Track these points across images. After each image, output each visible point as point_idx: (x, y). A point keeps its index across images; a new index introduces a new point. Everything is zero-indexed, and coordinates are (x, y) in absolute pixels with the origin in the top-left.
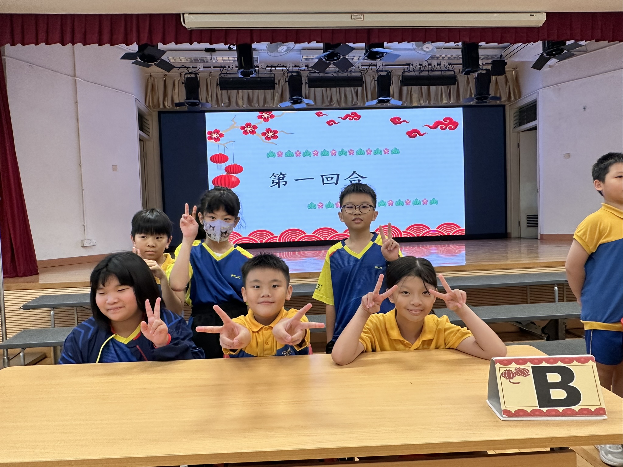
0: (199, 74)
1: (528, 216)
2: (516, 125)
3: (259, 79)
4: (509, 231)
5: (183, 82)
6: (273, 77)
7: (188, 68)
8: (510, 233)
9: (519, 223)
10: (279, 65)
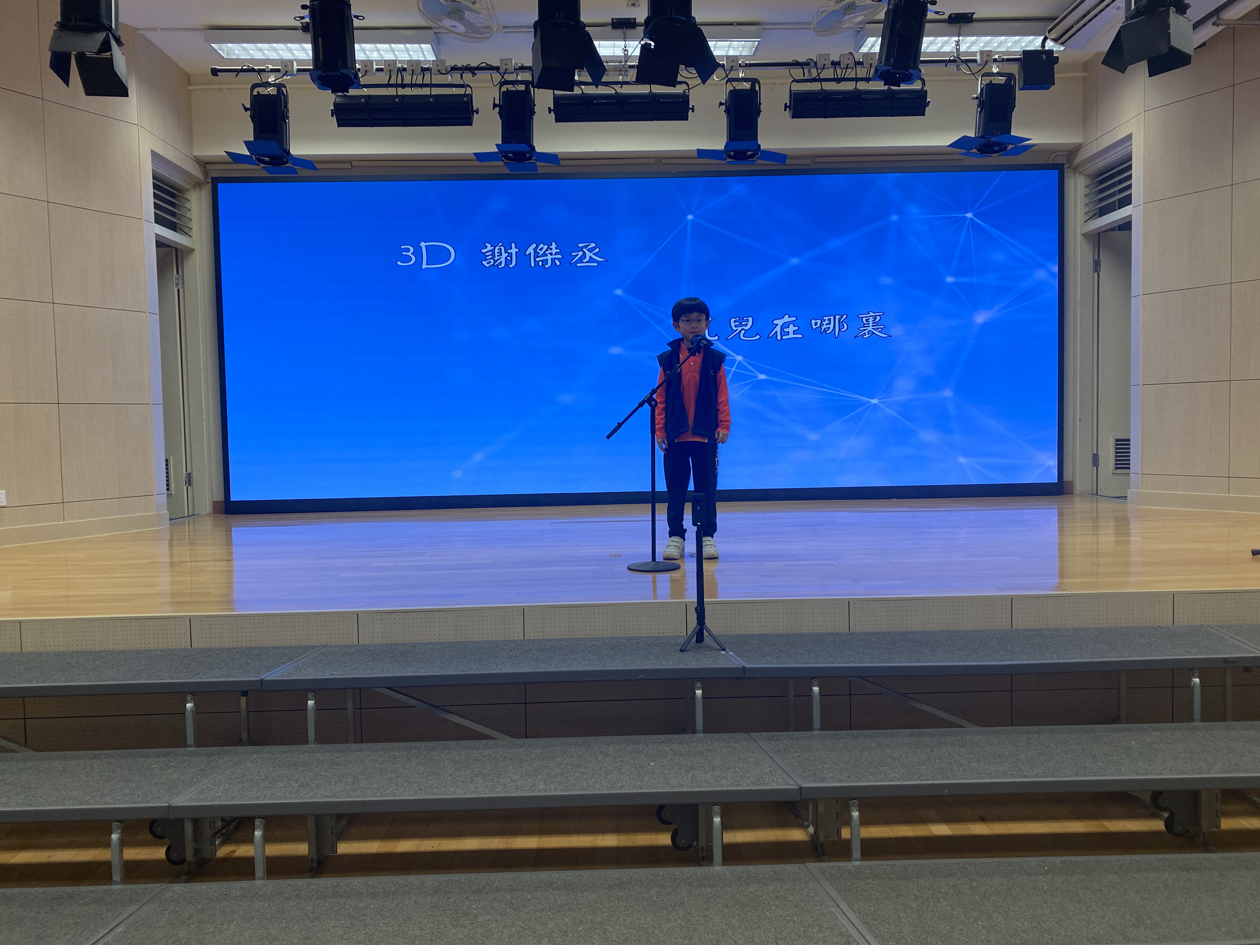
0: (286, 88)
1: (1117, 440)
2: (1091, 215)
3: (431, 100)
4: (1067, 477)
5: (248, 106)
6: (465, 95)
7: (260, 71)
8: (1071, 483)
9: (1095, 459)
10: (484, 65)
